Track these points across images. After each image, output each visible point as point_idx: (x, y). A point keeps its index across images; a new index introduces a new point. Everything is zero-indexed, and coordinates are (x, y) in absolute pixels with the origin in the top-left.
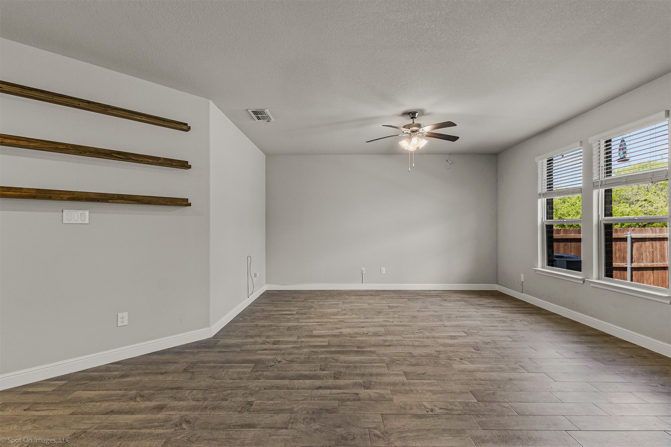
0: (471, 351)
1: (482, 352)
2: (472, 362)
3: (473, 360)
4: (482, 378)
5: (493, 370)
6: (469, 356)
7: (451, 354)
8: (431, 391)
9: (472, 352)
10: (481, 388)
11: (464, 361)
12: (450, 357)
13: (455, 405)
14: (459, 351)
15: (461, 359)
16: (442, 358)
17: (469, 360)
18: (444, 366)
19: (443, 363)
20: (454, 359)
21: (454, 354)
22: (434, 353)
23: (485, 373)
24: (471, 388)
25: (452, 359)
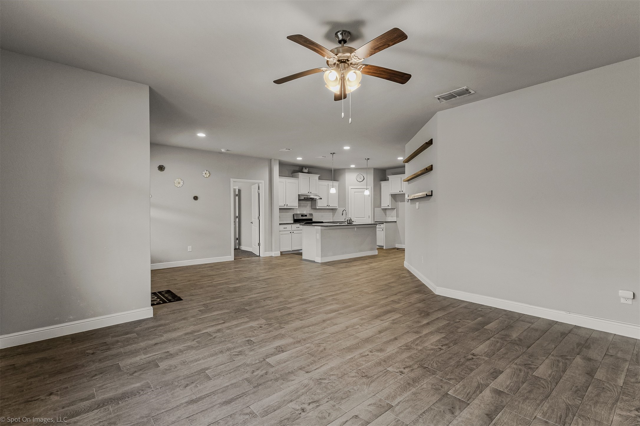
0: (255, 338)
1: (244, 340)
2: (251, 327)
3: (251, 330)
4: (243, 319)
5: (235, 326)
6: (255, 332)
7: (271, 328)
8: (269, 305)
9: (254, 336)
10: (243, 314)
11: (258, 326)
12: (270, 326)
13: (255, 304)
14: (266, 334)
15: (261, 327)
16: (276, 323)
17: (254, 329)
18: (271, 319)
19: (272, 320)
20: (266, 326)
21: (268, 330)
22: (285, 325)
23: (242, 322)
24: (249, 311)
25: (268, 325)
